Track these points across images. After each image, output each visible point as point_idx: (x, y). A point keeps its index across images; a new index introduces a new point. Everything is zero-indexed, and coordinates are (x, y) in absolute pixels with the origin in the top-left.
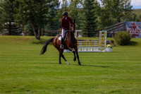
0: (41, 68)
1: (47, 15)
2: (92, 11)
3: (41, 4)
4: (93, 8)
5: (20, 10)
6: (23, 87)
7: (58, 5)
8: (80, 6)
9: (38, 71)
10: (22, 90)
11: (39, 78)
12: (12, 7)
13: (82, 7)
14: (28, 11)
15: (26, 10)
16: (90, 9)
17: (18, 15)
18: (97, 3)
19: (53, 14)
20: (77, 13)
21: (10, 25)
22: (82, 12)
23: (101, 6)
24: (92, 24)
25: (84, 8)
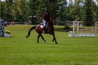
0: (54, 48)
1: (58, 11)
2: (90, 8)
3: (54, 3)
4: (91, 6)
5: (39, 7)
6: (41, 60)
7: (66, 4)
8: (81, 4)
9: (52, 49)
10: (41, 62)
11: (53, 55)
12: (34, 5)
13: (83, 5)
14: (45, 8)
15: (44, 7)
16: (89, 7)
17: (38, 11)
18: (93, 3)
19: (62, 10)
20: (79, 10)
21: (33, 18)
22: (83, 9)
23: (97, 4)
24: (90, 17)
25: (84, 6)
